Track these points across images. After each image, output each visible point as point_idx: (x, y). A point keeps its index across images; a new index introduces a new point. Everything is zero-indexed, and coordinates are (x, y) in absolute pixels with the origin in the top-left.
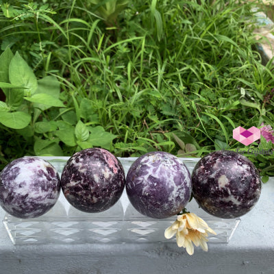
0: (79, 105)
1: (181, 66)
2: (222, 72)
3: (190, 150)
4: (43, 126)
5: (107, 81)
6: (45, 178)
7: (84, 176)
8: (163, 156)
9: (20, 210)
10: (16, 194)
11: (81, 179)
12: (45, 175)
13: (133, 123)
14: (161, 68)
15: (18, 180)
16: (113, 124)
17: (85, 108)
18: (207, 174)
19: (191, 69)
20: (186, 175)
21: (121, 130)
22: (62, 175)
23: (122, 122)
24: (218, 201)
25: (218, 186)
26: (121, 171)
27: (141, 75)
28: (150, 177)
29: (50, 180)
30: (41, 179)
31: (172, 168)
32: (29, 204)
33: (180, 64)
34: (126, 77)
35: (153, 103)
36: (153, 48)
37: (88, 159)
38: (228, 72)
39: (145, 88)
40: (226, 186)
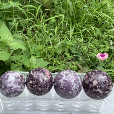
0: (32, 48)
1: (82, 29)
2: (103, 32)
3: (84, 70)
4: (15, 58)
5: (45, 36)
6: (20, 80)
7: (36, 79)
8: (70, 72)
9: (9, 93)
10: (8, 86)
11: (34, 80)
12: (20, 79)
13: (57, 57)
14: (72, 30)
15: (9, 80)
16: (47, 57)
17: (35, 49)
18: (89, 80)
19: (87, 30)
20: (80, 80)
21: (52, 60)
22: (27, 79)
23: (52, 56)
24: (93, 91)
25: (93, 84)
26: (52, 78)
27: (62, 33)
28: (64, 80)
29: (21, 81)
30: (18, 80)
31: (73, 77)
32: (13, 90)
33: (81, 27)
34: (55, 34)
35: (68, 47)
36: (68, 20)
37: (38, 72)
38: (106, 32)
39: (64, 39)
40: (96, 84)
